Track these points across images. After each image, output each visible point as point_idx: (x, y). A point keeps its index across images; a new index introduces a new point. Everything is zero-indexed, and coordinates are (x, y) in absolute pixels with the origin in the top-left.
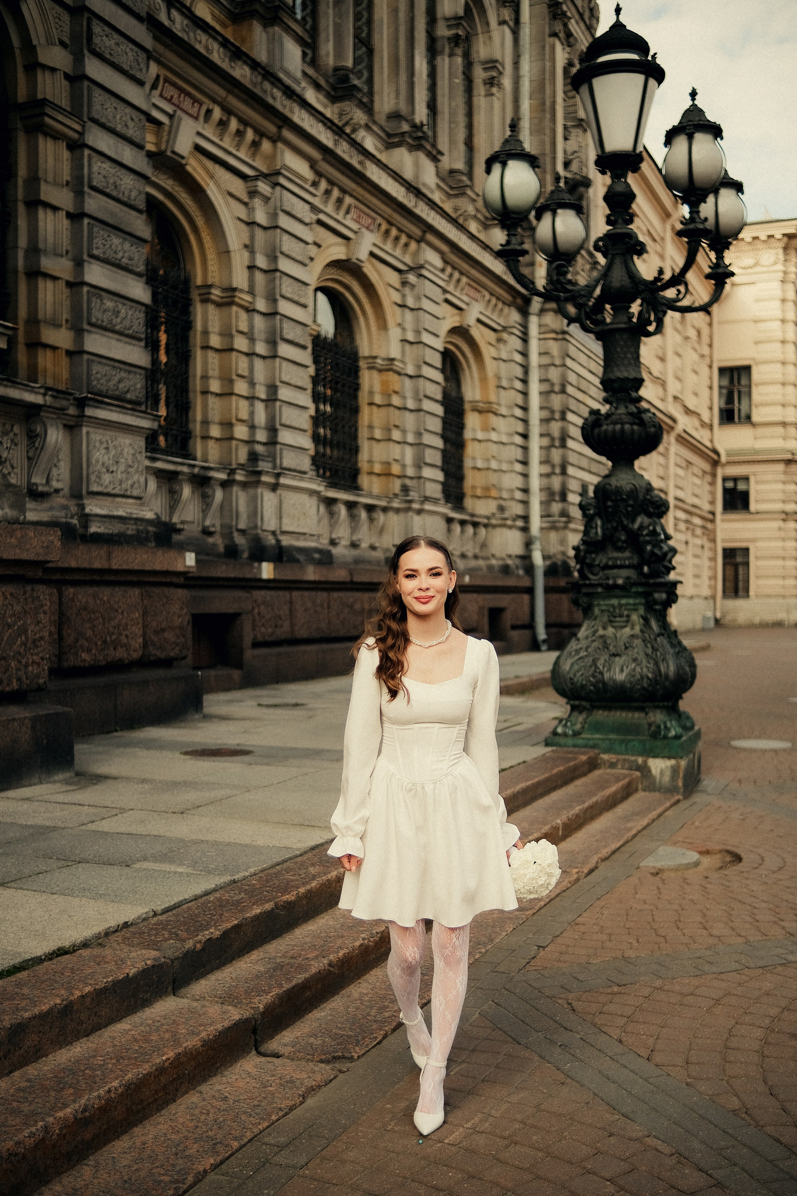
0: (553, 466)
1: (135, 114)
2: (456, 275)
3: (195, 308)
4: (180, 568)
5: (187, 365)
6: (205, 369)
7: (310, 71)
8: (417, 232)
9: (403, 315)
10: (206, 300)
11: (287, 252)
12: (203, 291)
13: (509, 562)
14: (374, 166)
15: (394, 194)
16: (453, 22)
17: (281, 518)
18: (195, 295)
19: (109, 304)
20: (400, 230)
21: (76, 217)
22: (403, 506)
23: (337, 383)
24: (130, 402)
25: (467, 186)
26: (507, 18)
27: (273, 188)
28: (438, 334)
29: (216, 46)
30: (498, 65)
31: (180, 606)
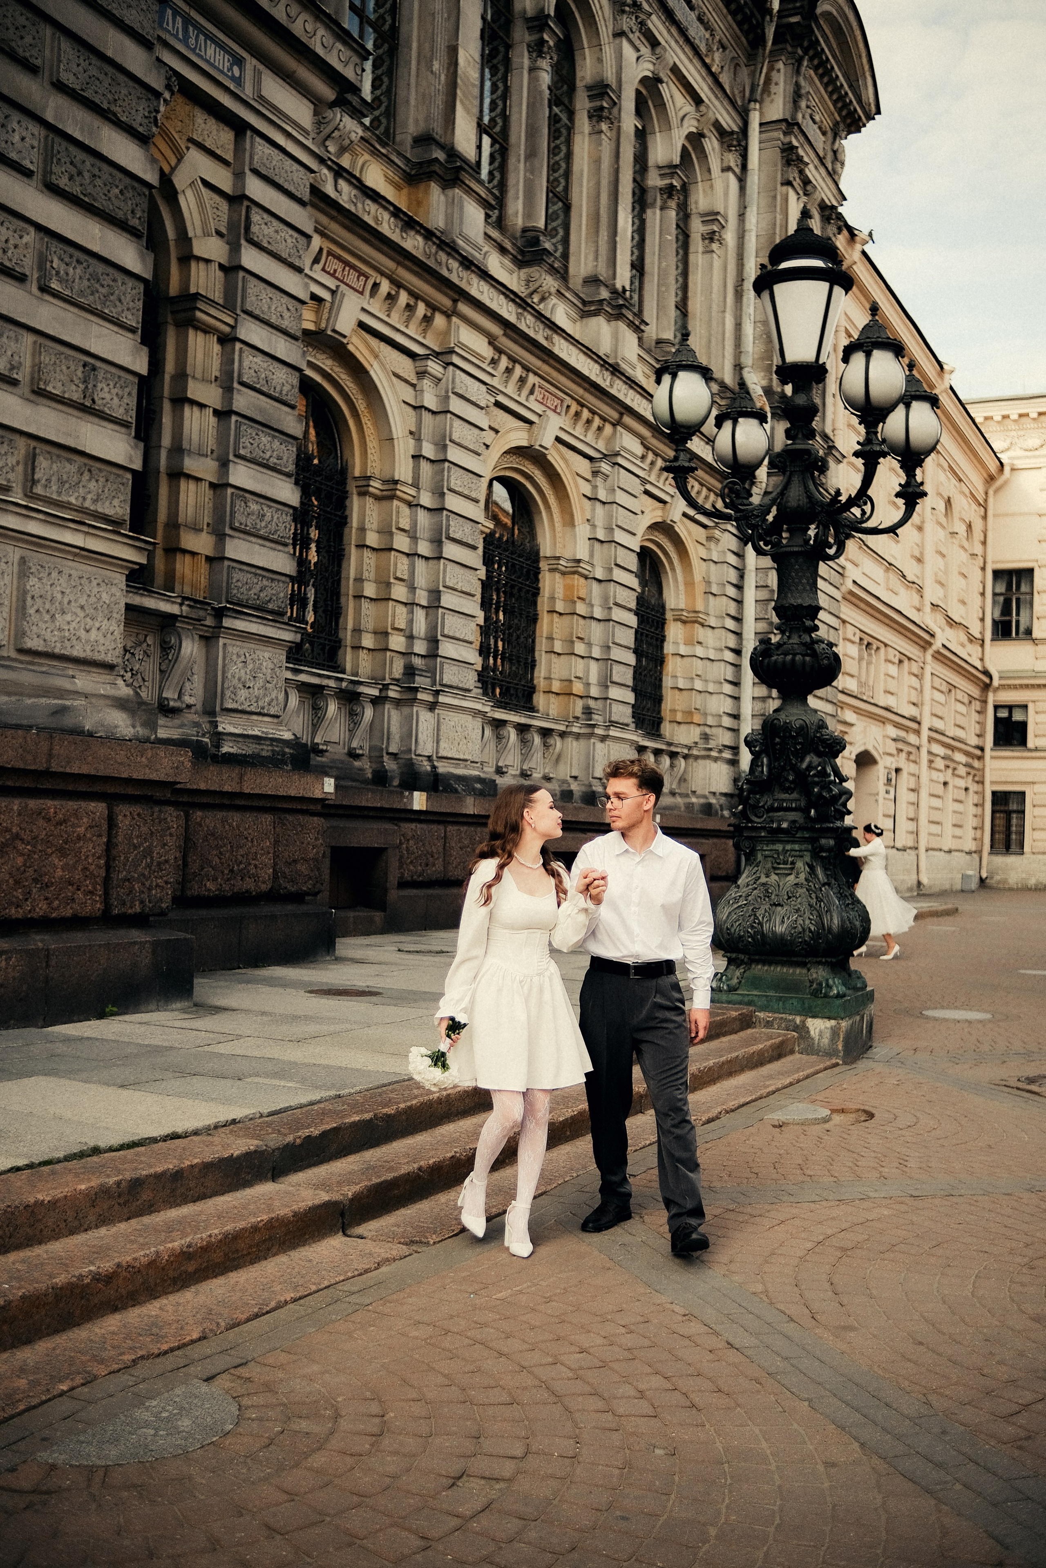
1: (292, 304)
2: (659, 463)
3: (352, 502)
4: (318, 795)
5: (340, 566)
6: (360, 571)
7: (495, 234)
8: (613, 414)
9: (593, 510)
10: (364, 493)
11: (457, 440)
12: (361, 483)
13: (713, 801)
14: (562, 341)
15: (586, 372)
16: (668, 171)
17: (438, 742)
18: (352, 487)
19: (254, 507)
20: (593, 413)
21: (223, 414)
22: (583, 731)
23: (512, 587)
24: (272, 612)
26: (732, 164)
27: (445, 368)
28: (636, 531)
29: (386, 216)
30: (719, 218)
31: (316, 835)
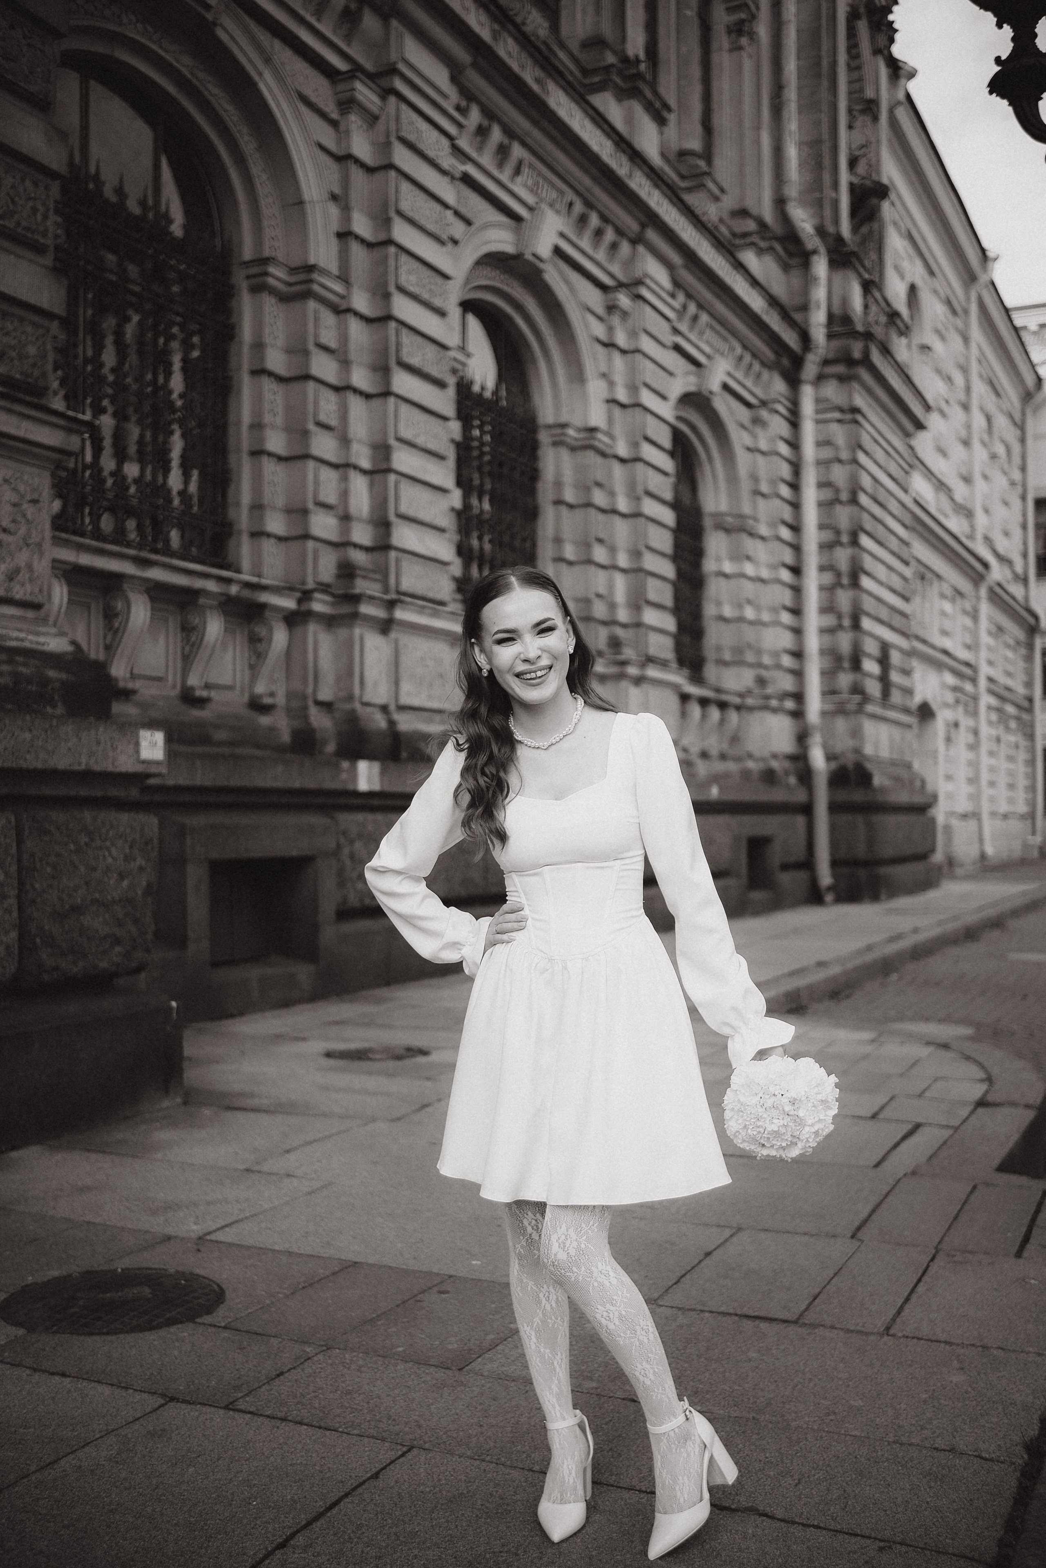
0: (840, 617)
2: (692, 308)
3: (240, 301)
4: (125, 764)
5: (225, 403)
6: (258, 412)
8: (632, 225)
9: (610, 359)
10: (258, 288)
11: (409, 213)
12: (255, 270)
13: (775, 765)
15: (595, 148)
17: (397, 684)
18: (240, 278)
20: (604, 218)
22: (611, 671)
23: (501, 465)
25: (706, 173)
27: (383, 98)
28: (665, 394)
30: (748, 1)
31: (127, 851)
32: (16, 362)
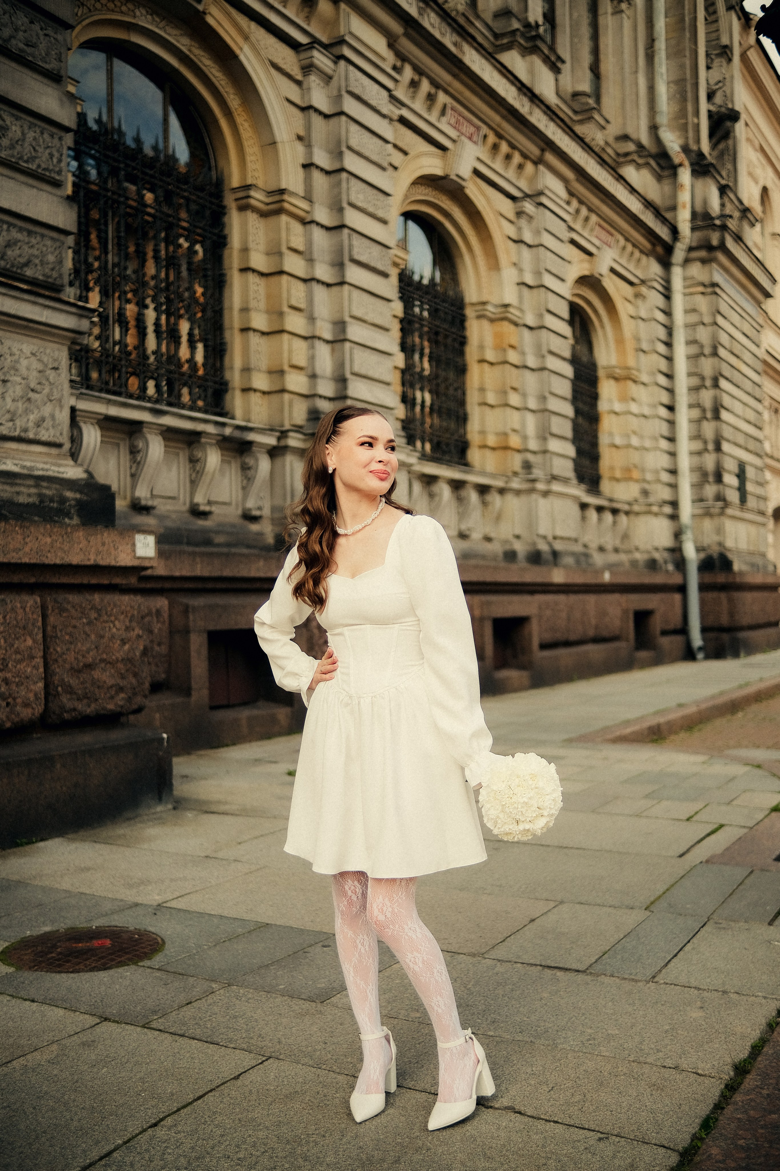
0: (705, 442)
2: (584, 211)
3: (230, 218)
4: (124, 560)
5: (221, 293)
6: (245, 300)
8: (534, 150)
9: (519, 253)
10: (244, 208)
11: (356, 148)
12: (241, 194)
13: (657, 556)
14: (474, 52)
15: (502, 93)
18: (230, 201)
20: (512, 146)
22: (525, 486)
23: (437, 333)
24: (32, 282)
25: (594, 108)
27: (336, 63)
28: (563, 277)
31: (128, 624)
32: (39, 268)
